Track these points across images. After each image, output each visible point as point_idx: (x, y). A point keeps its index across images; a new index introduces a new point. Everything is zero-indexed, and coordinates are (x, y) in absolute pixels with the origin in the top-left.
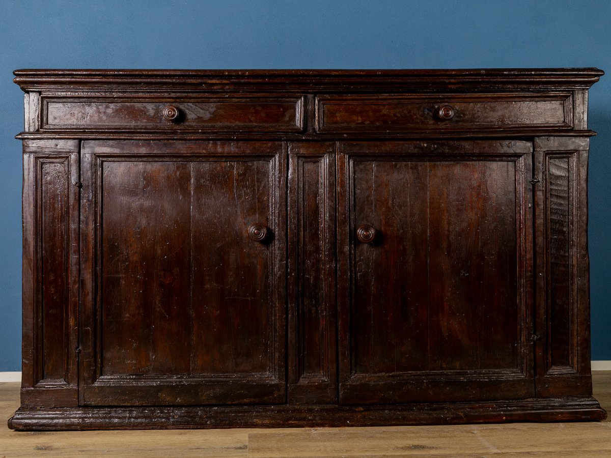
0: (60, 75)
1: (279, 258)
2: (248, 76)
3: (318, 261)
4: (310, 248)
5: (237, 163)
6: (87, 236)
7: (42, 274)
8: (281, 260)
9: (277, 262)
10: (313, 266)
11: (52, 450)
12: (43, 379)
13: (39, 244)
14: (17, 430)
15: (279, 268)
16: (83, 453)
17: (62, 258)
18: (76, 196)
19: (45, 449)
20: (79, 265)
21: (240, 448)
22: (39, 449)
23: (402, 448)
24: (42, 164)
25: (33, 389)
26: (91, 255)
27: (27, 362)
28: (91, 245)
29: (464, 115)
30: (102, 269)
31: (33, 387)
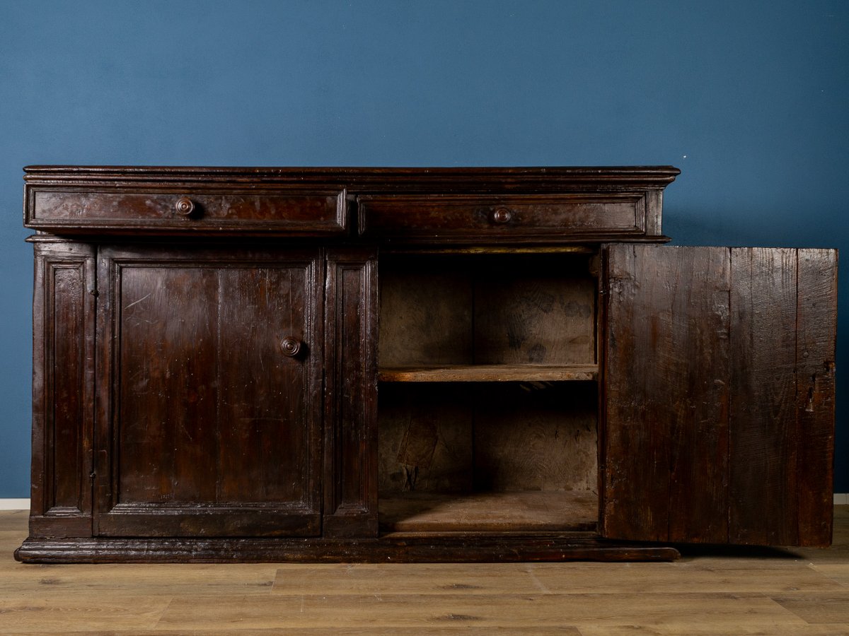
0: (75, 172)
1: (314, 376)
2: (282, 174)
3: (358, 379)
4: (349, 364)
5: (269, 271)
6: (103, 349)
7: (54, 391)
8: (317, 378)
9: (313, 380)
10: (352, 385)
11: (58, 584)
12: (53, 506)
13: (51, 357)
14: (25, 562)
15: (315, 387)
16: (92, 588)
17: (76, 373)
18: (91, 305)
19: (51, 583)
20: (95, 381)
21: (265, 585)
22: (44, 582)
23: (443, 587)
24: (55, 270)
25: (42, 517)
26: (107, 370)
27: (36, 487)
28: (108, 360)
29: (523, 218)
30: (119, 386)
31: (43, 515)
